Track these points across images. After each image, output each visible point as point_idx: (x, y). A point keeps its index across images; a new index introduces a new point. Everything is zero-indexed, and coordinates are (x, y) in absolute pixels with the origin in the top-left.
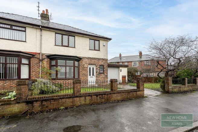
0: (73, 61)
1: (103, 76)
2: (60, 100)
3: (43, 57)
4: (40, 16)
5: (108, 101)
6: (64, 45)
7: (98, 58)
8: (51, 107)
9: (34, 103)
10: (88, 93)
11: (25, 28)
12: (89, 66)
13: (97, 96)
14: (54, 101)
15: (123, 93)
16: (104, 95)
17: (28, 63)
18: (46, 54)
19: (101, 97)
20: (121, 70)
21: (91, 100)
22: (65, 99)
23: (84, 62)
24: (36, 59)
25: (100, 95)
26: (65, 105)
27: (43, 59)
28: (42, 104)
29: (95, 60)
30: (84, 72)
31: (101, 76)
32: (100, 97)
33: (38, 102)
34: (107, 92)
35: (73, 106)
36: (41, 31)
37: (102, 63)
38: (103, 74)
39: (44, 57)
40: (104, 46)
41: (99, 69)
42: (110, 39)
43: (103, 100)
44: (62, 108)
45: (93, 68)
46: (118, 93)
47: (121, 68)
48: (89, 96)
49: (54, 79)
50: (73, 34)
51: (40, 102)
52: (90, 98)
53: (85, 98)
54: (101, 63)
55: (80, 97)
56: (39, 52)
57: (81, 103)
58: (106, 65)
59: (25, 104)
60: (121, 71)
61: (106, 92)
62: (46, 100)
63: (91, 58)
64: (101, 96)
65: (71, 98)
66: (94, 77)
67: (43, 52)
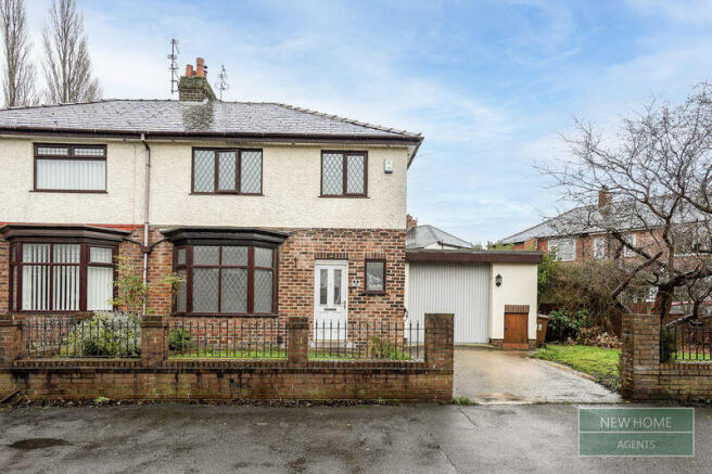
0: (246, 249)
1: (379, 304)
2: (97, 375)
3: (154, 238)
4: (176, 88)
5: (262, 397)
6: (221, 188)
7: (358, 227)
8: (73, 392)
9: (31, 376)
10: (188, 363)
11: (104, 147)
12: (320, 266)
13: (220, 375)
14: (81, 378)
15: (335, 372)
16: (247, 375)
17: (109, 261)
18: (161, 227)
19: (237, 381)
20: (499, 277)
21: (197, 386)
22: (111, 376)
23: (295, 251)
24: (135, 246)
25: (230, 372)
26: (110, 391)
27: (153, 246)
28: (49, 381)
29: (346, 240)
30: (296, 289)
31: (373, 308)
32: (232, 381)
33: (39, 376)
34: (260, 364)
35: (137, 398)
36: (148, 148)
37: (379, 250)
38: (380, 299)
39: (157, 237)
40: (387, 172)
41: (361, 274)
42: (417, 140)
43: (245, 392)
44: (101, 399)
45: (336, 271)
46: (310, 372)
47: (497, 270)
48: (189, 371)
49: (183, 315)
50: (255, 144)
51: (44, 376)
52: (195, 381)
53: (177, 378)
54: (372, 248)
55: (160, 372)
56: (140, 222)
57: (161, 392)
58: (394, 258)
59: (10, 375)
60: (498, 284)
61: (255, 364)
62: (59, 373)
63: (324, 230)
64: (235, 376)
65: (128, 372)
66: (339, 308)
67: (154, 222)
